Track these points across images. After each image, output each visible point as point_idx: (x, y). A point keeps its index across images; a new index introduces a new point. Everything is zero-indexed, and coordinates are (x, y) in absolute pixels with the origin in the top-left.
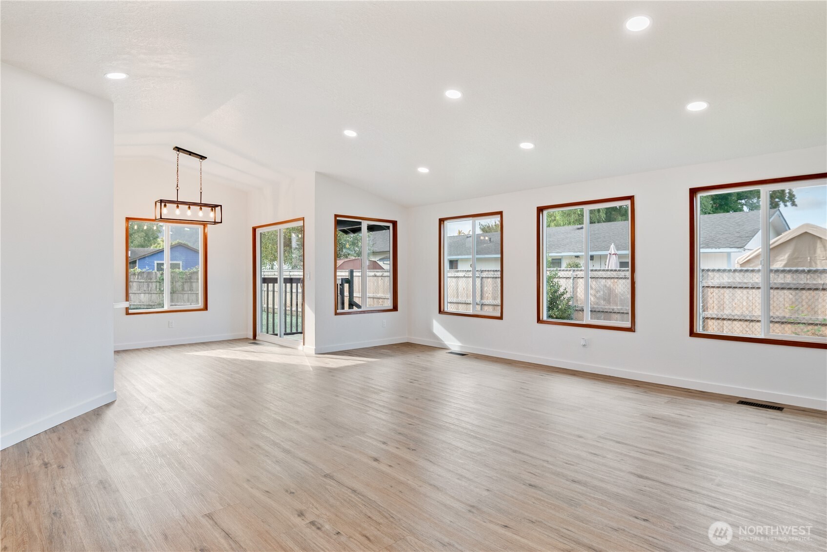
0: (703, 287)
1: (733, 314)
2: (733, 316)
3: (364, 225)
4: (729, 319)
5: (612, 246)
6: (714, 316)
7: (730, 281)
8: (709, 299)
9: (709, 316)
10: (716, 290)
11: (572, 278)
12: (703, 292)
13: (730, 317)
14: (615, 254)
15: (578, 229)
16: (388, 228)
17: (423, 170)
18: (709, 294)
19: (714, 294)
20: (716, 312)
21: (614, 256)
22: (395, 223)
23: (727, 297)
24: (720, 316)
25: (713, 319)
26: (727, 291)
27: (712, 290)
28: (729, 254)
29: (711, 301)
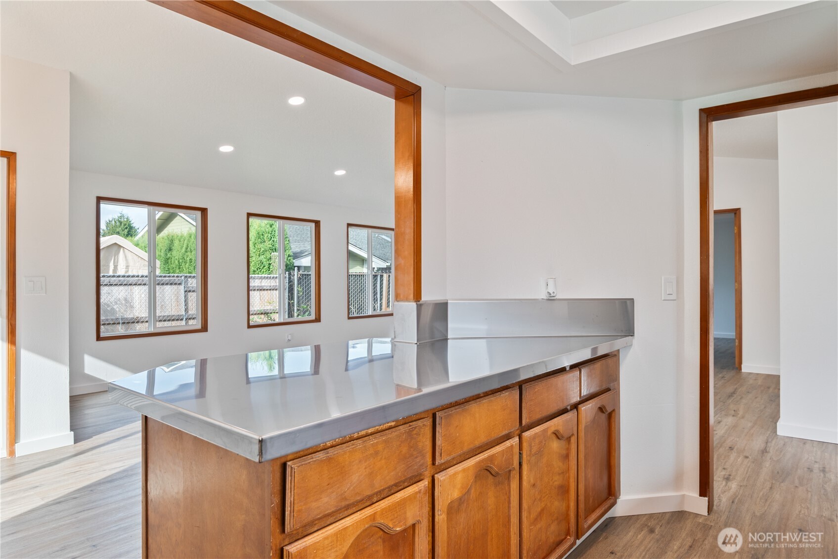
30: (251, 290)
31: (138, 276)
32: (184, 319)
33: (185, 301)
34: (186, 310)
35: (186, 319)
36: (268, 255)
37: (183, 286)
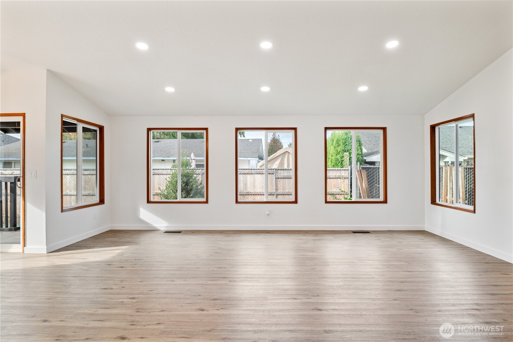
0: (276, 178)
1: (290, 192)
2: (290, 193)
3: (80, 127)
4: (288, 195)
5: (192, 154)
6: (281, 193)
7: (288, 175)
8: (278, 185)
9: (279, 193)
10: (282, 180)
11: (201, 175)
12: (276, 181)
13: (288, 193)
14: (194, 159)
15: (156, 142)
16: (95, 131)
17: (170, 90)
18: (279, 182)
19: (281, 182)
20: (282, 191)
21: (194, 160)
22: (101, 128)
23: (287, 183)
24: (284, 193)
25: (281, 195)
26: (287, 180)
27: (280, 180)
28: (249, 161)
29: (279, 186)
30: (328, 178)
31: (249, 169)
32: (275, 195)
33: (276, 184)
34: (277, 189)
35: (276, 195)
36: (341, 155)
37: (274, 175)
